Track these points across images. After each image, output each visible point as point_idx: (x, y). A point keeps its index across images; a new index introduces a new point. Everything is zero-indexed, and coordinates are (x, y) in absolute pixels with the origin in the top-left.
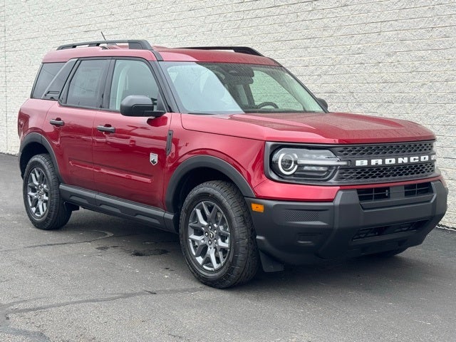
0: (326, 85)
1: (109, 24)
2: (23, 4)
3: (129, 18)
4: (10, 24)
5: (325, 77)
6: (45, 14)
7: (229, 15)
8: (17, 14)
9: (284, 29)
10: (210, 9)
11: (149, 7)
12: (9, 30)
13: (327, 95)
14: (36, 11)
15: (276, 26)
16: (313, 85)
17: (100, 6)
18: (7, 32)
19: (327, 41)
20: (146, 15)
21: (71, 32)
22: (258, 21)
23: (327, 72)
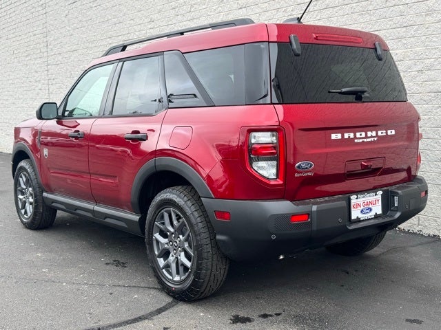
0: (431, 83)
1: (148, 31)
2: (63, 19)
3: (170, 23)
4: (51, 39)
5: (429, 73)
6: (84, 27)
7: (291, 8)
8: (57, 29)
9: (367, 18)
10: (266, 4)
11: (192, 10)
12: (50, 45)
13: (433, 95)
14: (75, 25)
15: (355, 16)
16: (412, 84)
17: (139, 14)
18: (49, 47)
19: (432, 29)
20: (189, 18)
21: (110, 42)
22: (328, 12)
23: (432, 66)
